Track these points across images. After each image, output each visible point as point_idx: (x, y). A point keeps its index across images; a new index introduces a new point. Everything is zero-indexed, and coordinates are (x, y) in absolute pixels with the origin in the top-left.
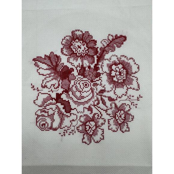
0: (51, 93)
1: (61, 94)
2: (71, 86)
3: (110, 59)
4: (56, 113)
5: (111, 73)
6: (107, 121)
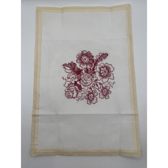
0: (72, 81)
1: (77, 82)
2: (81, 78)
3: (100, 65)
4: (75, 90)
5: (100, 72)
6: (98, 94)
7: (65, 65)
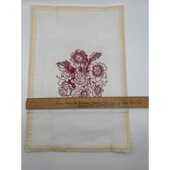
0: (66, 79)
1: (71, 80)
2: (75, 76)
3: (94, 64)
4: (68, 89)
5: (94, 71)
6: (92, 92)
7: (59, 64)
